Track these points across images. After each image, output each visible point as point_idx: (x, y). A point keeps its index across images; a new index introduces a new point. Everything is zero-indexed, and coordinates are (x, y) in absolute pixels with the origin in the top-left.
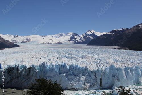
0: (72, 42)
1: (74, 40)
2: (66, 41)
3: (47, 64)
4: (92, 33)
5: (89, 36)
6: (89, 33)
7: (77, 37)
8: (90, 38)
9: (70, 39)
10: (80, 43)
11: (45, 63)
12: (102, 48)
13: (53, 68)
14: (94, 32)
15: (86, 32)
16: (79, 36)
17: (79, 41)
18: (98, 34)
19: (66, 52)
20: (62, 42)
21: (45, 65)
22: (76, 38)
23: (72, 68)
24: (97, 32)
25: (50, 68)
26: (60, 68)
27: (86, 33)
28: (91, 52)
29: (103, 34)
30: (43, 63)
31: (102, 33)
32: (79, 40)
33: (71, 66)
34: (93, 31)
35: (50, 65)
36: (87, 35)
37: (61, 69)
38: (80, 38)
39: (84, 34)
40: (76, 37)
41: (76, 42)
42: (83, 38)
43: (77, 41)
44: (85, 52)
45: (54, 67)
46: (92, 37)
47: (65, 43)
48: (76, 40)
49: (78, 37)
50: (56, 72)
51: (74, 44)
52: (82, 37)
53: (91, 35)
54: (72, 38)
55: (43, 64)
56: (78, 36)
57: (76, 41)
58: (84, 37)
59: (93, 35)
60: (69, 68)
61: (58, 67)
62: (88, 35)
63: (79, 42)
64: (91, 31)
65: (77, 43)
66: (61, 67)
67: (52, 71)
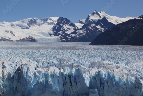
0: (56, 37)
1: (60, 32)
2: (44, 34)
3: (29, 74)
4: (102, 17)
5: (94, 25)
6: (95, 18)
7: (68, 26)
8: (98, 29)
9: (52, 32)
10: (74, 40)
11: (25, 71)
12: (127, 49)
13: (47, 82)
14: (107, 16)
15: (89, 16)
16: (72, 25)
17: (73, 35)
18: (115, 20)
19: (51, 57)
20: (36, 38)
21: (25, 75)
22: (66, 29)
23: (99, 82)
24: (112, 17)
25: (38, 83)
26: (64, 84)
27: (88, 19)
28: (108, 57)
29: (125, 20)
30: (19, 69)
31: (123, 18)
32: (72, 33)
33: (94, 78)
34: (102, 14)
35: (37, 74)
36: (91, 23)
37: (68, 85)
38: (76, 30)
39: (84, 21)
40: (66, 27)
41: (65, 38)
42: (81, 29)
43: (69, 35)
44: (93, 56)
45: (50, 80)
46: (102, 27)
47: (42, 39)
48: (66, 32)
49: (71, 28)
50: (54, 93)
51: (62, 41)
52: (80, 27)
53: (98, 22)
54: (57, 29)
55: (19, 73)
56: (70, 25)
57: (67, 34)
58: (83, 27)
59: (104, 22)
60: (90, 82)
61: (61, 81)
62: (94, 22)
63: (73, 38)
64: (99, 15)
65: (68, 40)
66: (68, 80)
67: (44, 92)
